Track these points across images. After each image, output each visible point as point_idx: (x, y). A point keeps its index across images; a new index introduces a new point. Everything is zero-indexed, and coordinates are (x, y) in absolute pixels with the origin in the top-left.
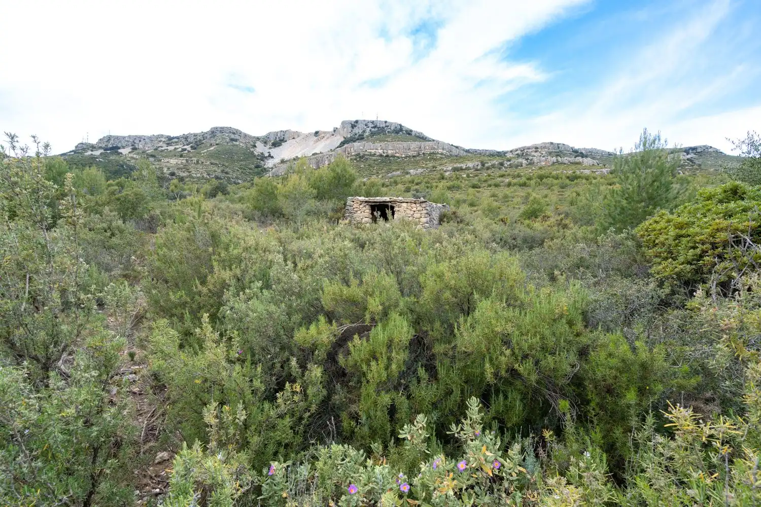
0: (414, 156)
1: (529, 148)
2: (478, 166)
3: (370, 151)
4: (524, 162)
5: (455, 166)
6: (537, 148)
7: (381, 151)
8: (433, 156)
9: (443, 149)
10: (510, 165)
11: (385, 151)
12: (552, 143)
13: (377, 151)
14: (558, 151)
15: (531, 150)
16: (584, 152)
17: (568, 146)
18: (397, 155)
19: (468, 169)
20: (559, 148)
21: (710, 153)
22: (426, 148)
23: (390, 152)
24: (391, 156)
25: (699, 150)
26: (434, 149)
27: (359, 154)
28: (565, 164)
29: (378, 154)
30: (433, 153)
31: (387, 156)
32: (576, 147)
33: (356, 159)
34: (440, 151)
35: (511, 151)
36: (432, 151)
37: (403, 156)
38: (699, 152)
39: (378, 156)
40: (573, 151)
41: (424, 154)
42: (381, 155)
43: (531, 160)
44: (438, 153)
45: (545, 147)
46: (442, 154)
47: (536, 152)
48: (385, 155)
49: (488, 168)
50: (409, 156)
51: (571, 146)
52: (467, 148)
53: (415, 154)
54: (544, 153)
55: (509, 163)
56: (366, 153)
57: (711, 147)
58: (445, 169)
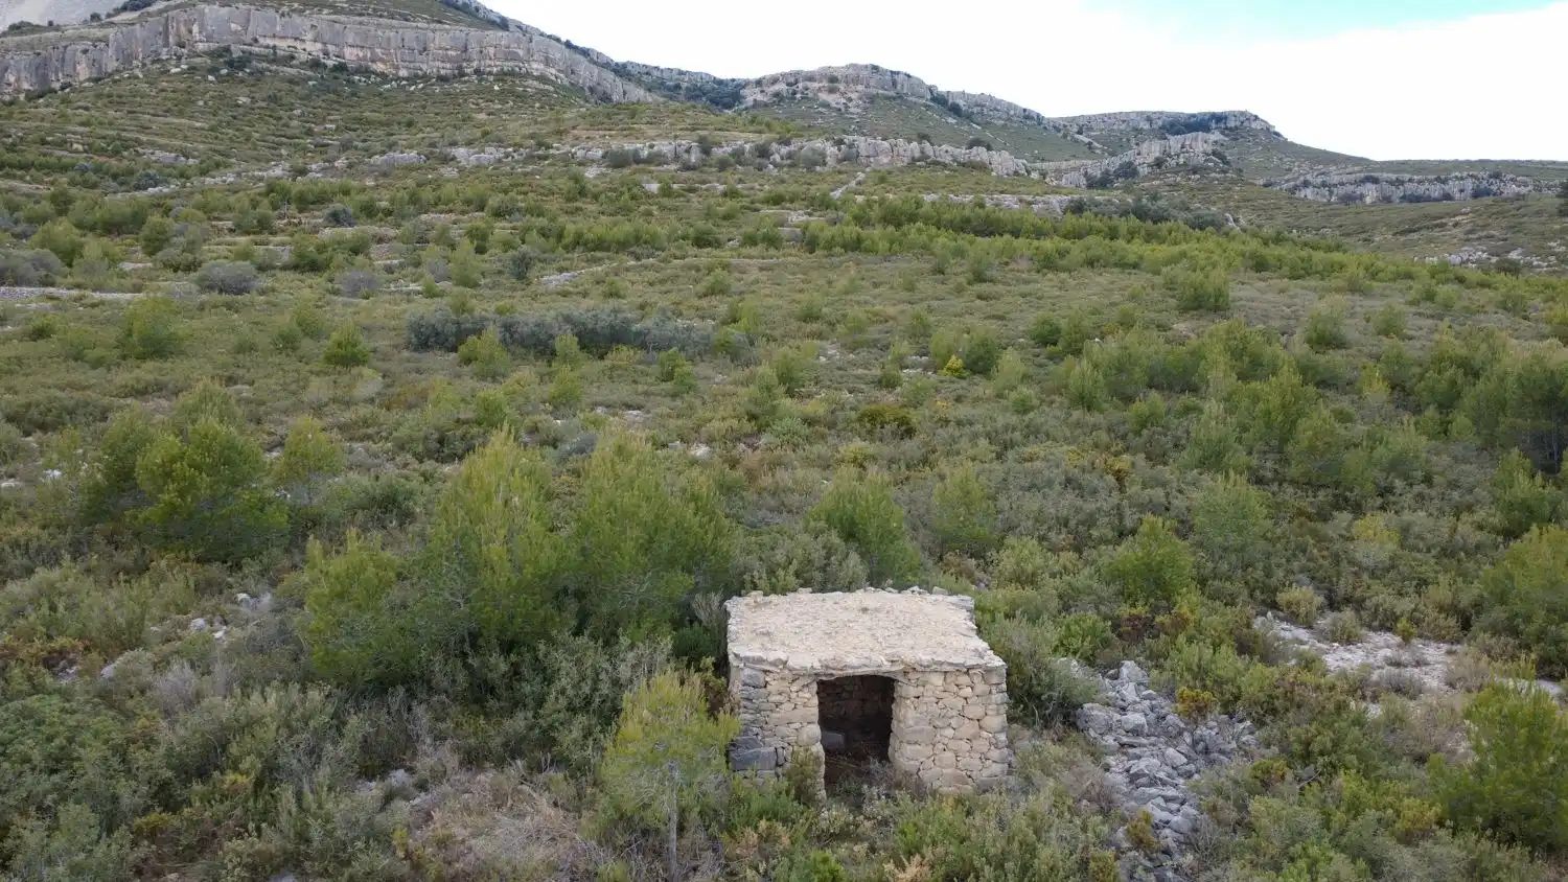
0: (443, 79)
1: (810, 78)
2: (688, 151)
3: (270, 42)
4: (831, 150)
5: (615, 145)
6: (833, 80)
7: (315, 49)
8: (510, 86)
9: (547, 62)
10: (790, 156)
11: (330, 48)
12: (875, 68)
13: (298, 44)
14: (892, 93)
15: (816, 85)
16: (961, 103)
17: (921, 83)
18: (379, 67)
19: (656, 159)
20: (894, 83)
21: (1254, 134)
22: (489, 50)
23: (351, 55)
24: (357, 71)
25: (1231, 124)
26: (514, 57)
27: (227, 50)
28: (945, 166)
29: (303, 57)
30: (512, 73)
31: (341, 68)
32: (942, 88)
33: (213, 70)
34: (537, 67)
35: (759, 83)
36: (508, 66)
37: (403, 73)
38: (1231, 129)
39: (303, 64)
40: (934, 99)
41: (477, 72)
42: (315, 64)
43: (851, 146)
44: (528, 75)
45: (856, 80)
46: (542, 79)
47: (832, 91)
48: (330, 63)
49: (723, 165)
50: (425, 78)
51: (928, 82)
52: (618, 57)
53: (446, 69)
54: (854, 96)
55: (784, 150)
56: (256, 49)
57: (1256, 118)
58: (580, 153)
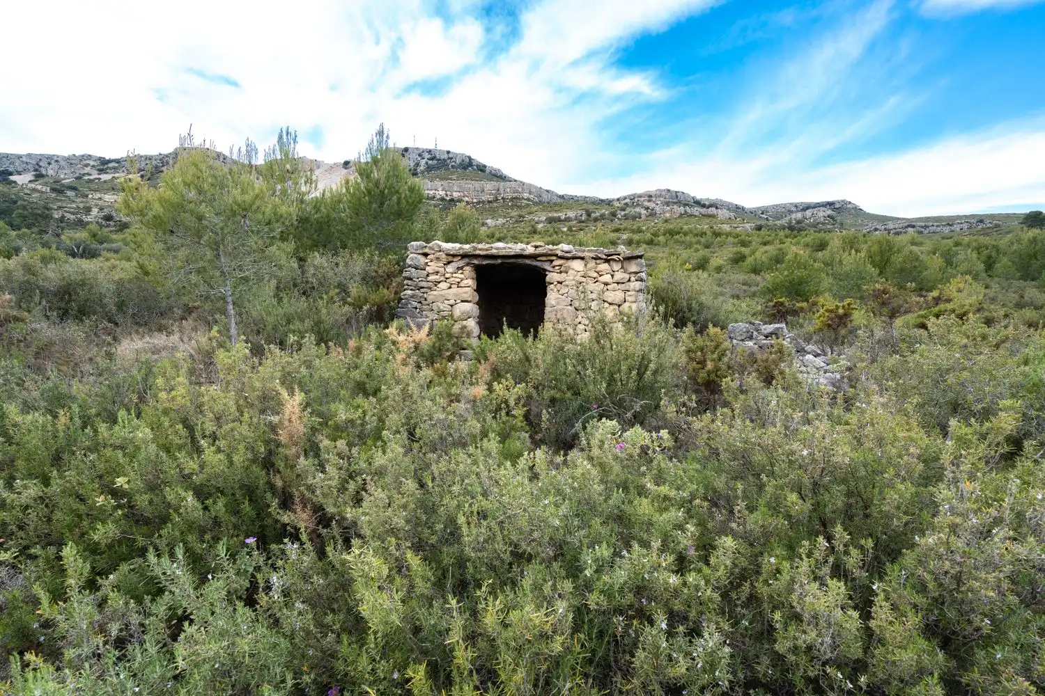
0: (490, 202)
2: (581, 216)
3: (427, 192)
4: (643, 212)
5: (550, 215)
6: (650, 196)
7: (442, 193)
8: (515, 202)
9: (530, 193)
10: (625, 215)
11: (448, 193)
12: (669, 191)
13: (437, 192)
14: (676, 200)
15: (642, 199)
16: (706, 202)
17: (689, 195)
18: (466, 199)
19: (568, 219)
20: (677, 197)
21: (849, 210)
22: (507, 191)
23: (456, 195)
24: (458, 201)
25: (837, 206)
26: (517, 192)
28: (696, 216)
29: (438, 197)
30: (516, 198)
31: (452, 200)
32: (698, 197)
34: (526, 195)
35: (618, 200)
36: (515, 195)
37: (475, 201)
38: (837, 209)
39: (438, 200)
40: (694, 202)
41: (503, 198)
42: (442, 199)
43: (653, 210)
44: (523, 198)
45: (660, 196)
46: (528, 199)
47: (649, 201)
48: (448, 198)
49: (596, 220)
50: (483, 202)
51: (692, 195)
52: (561, 193)
53: (491, 198)
54: (659, 203)
55: (623, 213)
57: (850, 203)
58: (536, 219)
